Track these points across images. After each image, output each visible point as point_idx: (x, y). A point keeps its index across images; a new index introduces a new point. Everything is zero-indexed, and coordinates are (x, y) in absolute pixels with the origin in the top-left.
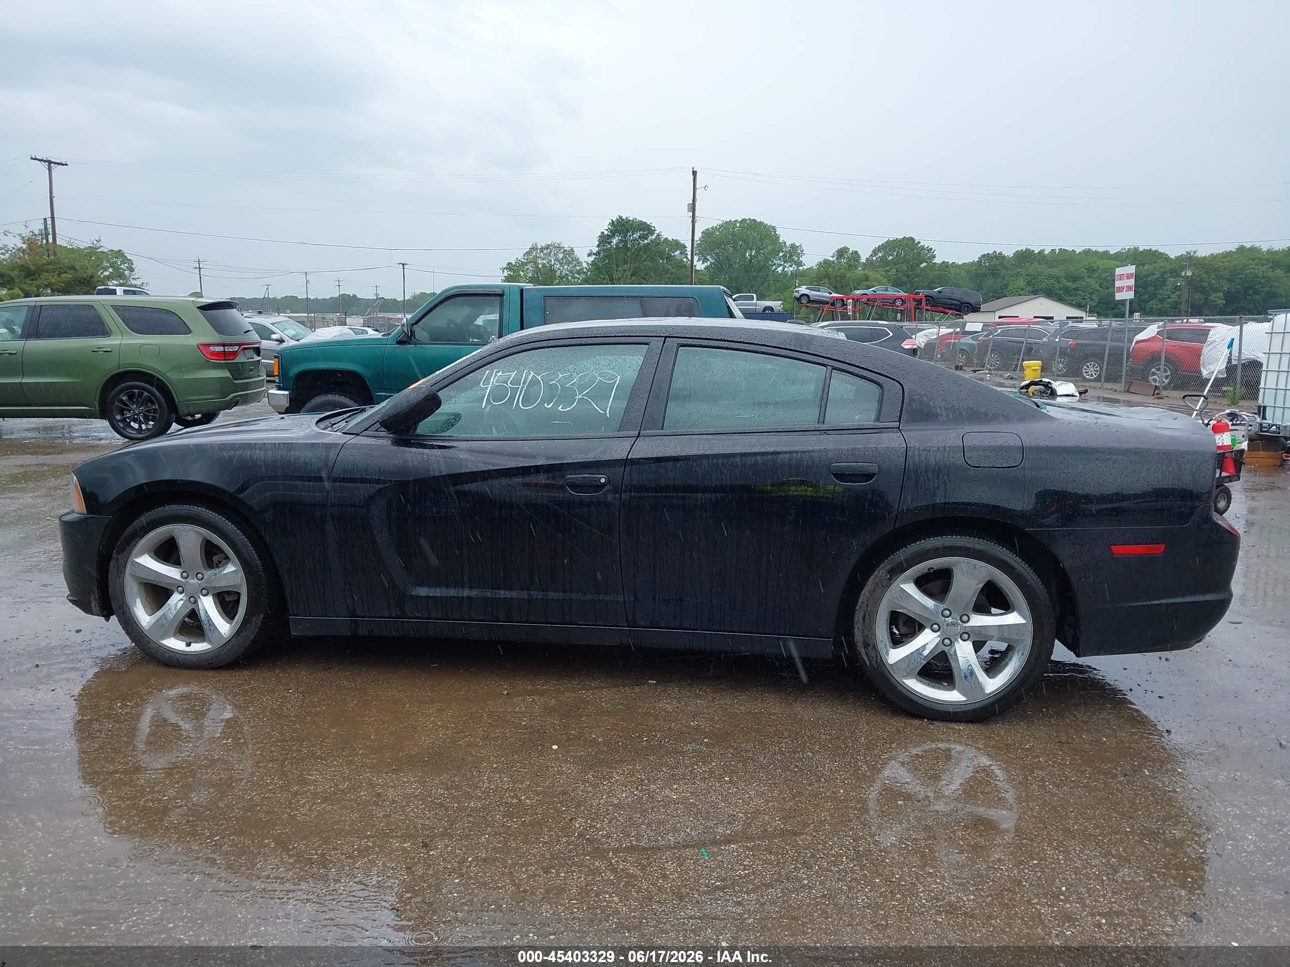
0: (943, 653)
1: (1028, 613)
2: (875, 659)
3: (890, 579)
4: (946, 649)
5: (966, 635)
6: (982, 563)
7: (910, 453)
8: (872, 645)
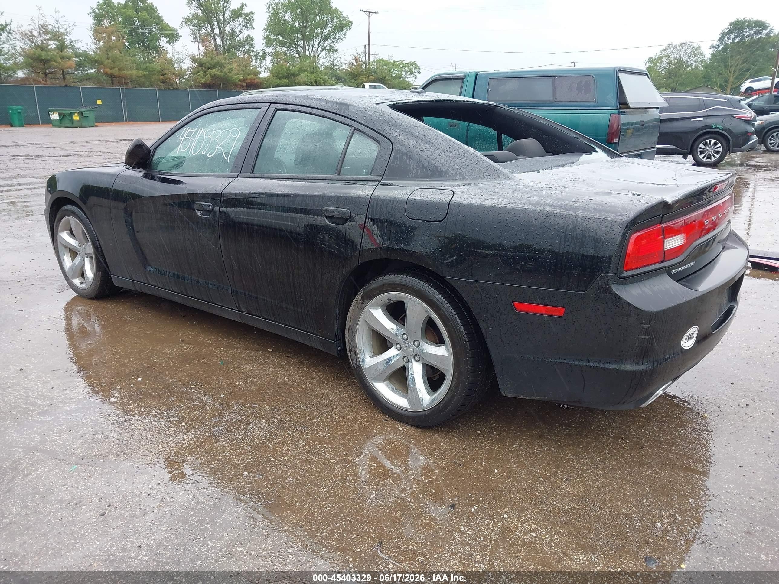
0: (404, 367)
1: (451, 349)
2: (355, 362)
3: (363, 303)
4: (406, 365)
5: (418, 357)
6: (419, 301)
7: (371, 203)
8: (353, 352)
